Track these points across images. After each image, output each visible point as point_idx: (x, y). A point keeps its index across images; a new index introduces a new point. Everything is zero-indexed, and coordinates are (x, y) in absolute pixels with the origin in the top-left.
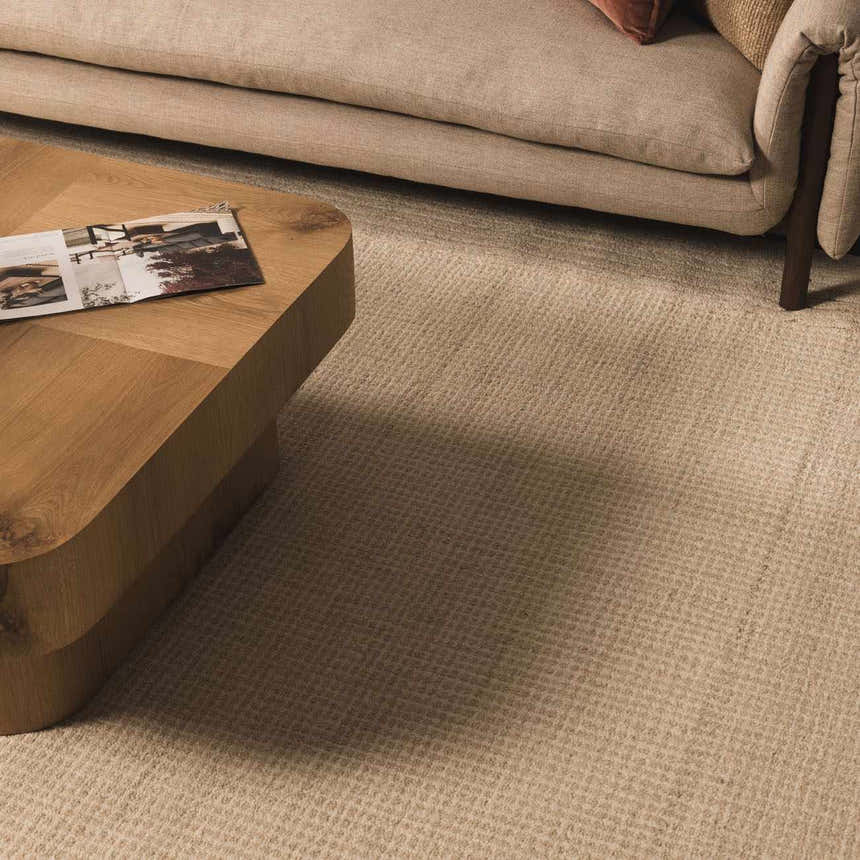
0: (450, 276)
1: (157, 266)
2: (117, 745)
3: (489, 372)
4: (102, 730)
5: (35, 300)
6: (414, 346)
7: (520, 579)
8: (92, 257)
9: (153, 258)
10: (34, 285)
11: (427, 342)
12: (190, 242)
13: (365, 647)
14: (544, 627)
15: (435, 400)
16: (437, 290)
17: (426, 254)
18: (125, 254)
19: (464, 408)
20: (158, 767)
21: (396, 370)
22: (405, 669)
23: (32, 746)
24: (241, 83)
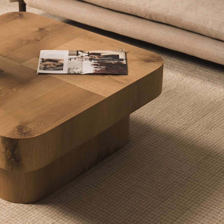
0: (209, 93)
1: (94, 65)
2: (47, 213)
3: (212, 126)
4: (44, 208)
5: (53, 69)
6: (188, 113)
7: (199, 192)
8: (75, 59)
9: (94, 62)
10: (54, 65)
11: (193, 113)
12: (108, 60)
13: (137, 201)
14: (202, 208)
15: (189, 131)
16: (202, 97)
17: (203, 85)
18: (86, 60)
19: (199, 136)
20: (58, 222)
21: (179, 120)
22: (149, 210)
23: (21, 208)
24: (147, 17)
